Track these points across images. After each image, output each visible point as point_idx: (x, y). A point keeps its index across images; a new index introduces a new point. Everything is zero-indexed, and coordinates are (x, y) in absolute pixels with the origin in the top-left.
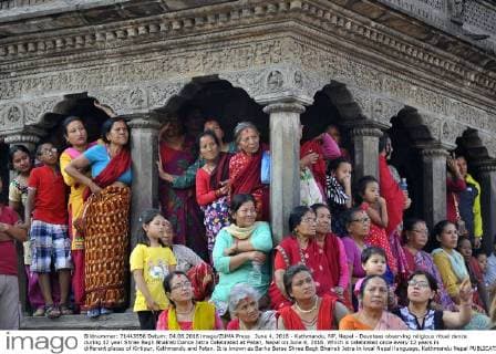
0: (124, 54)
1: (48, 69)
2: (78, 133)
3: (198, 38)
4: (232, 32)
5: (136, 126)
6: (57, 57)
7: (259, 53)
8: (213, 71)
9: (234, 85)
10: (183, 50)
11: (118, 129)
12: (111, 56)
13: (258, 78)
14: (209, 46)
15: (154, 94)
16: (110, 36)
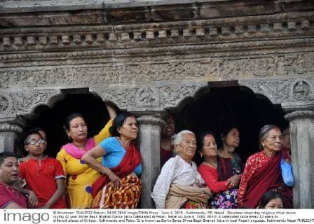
0: (133, 55)
1: (41, 63)
2: (80, 128)
3: (219, 46)
4: (258, 43)
5: (147, 123)
6: (58, 52)
7: (281, 64)
8: (231, 78)
9: (255, 91)
10: (199, 56)
11: (131, 124)
12: (121, 56)
13: (281, 87)
14: (228, 54)
15: (166, 94)
16: (125, 37)
